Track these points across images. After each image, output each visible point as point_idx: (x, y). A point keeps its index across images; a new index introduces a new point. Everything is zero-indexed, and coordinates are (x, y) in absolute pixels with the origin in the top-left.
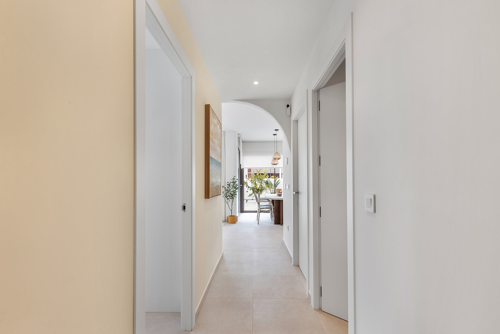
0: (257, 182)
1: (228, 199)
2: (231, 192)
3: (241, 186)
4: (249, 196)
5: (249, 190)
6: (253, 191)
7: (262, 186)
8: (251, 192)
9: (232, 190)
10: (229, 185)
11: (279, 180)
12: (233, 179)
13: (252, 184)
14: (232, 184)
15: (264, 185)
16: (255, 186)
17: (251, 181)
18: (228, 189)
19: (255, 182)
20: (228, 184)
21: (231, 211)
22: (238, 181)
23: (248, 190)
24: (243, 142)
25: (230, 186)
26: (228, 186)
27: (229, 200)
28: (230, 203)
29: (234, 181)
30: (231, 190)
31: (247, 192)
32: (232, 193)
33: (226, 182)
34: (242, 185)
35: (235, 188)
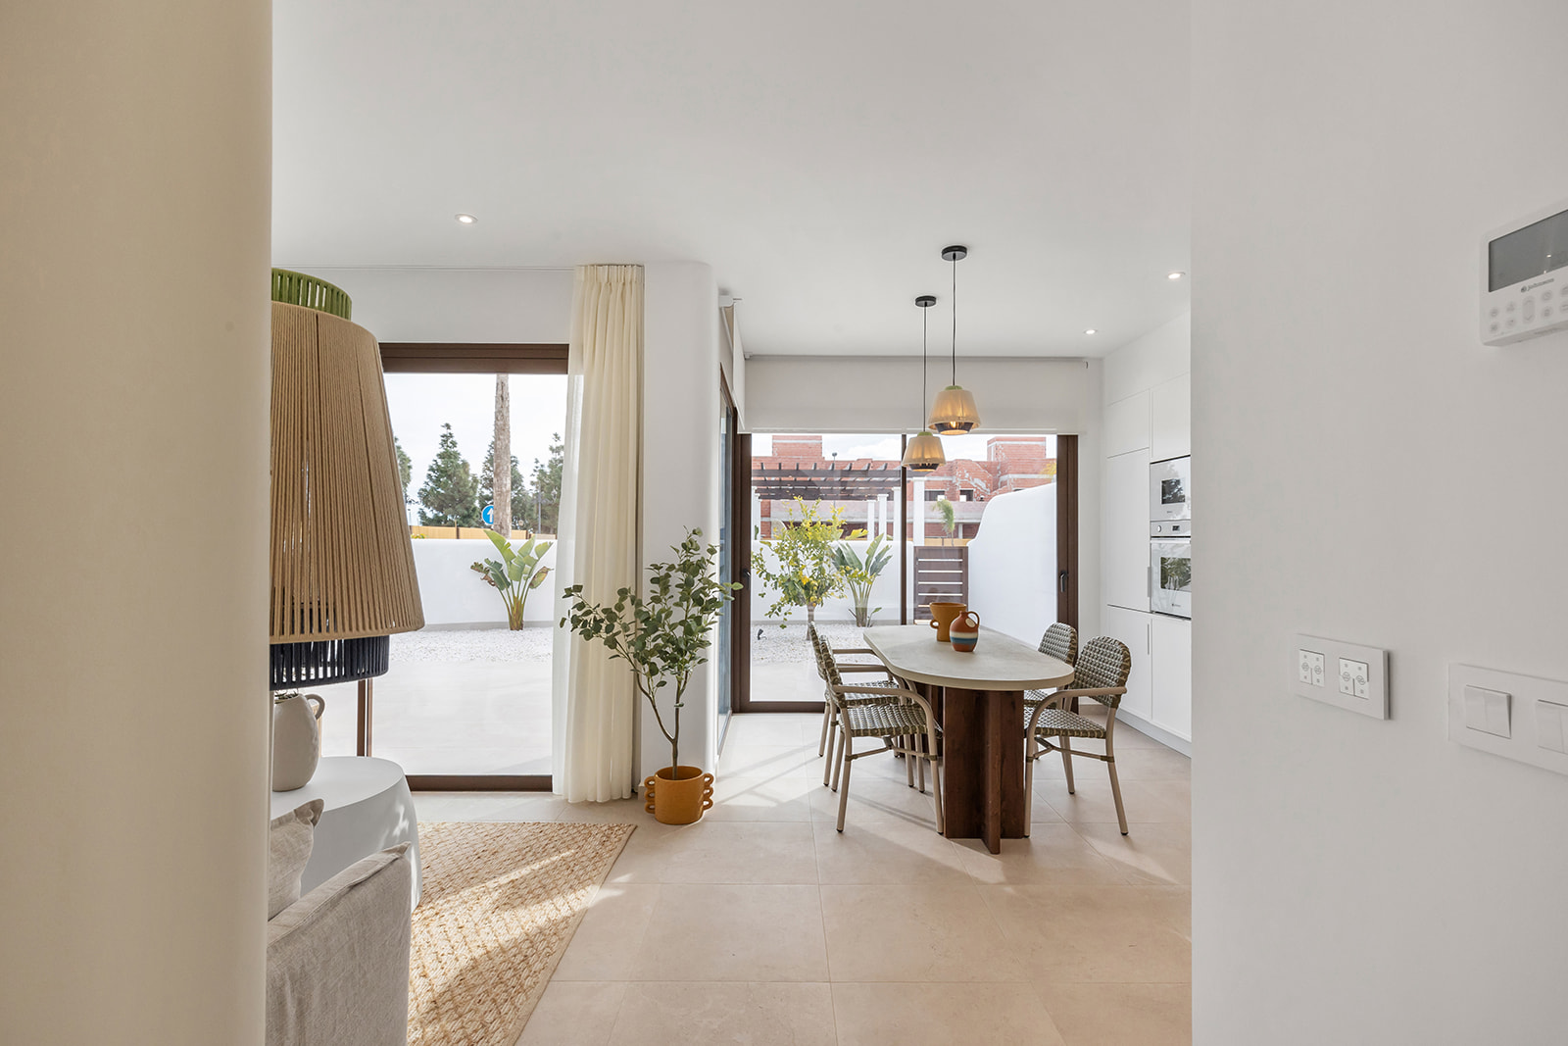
0: (800, 556)
1: (653, 671)
2: (673, 627)
3: (734, 593)
4: (770, 614)
5: (769, 590)
6: (786, 590)
7: (822, 570)
8: (779, 594)
9: (678, 615)
10: (662, 582)
11: (887, 548)
12: (684, 546)
13: (783, 563)
14: (678, 578)
15: (830, 569)
16: (796, 573)
17: (777, 551)
18: (658, 607)
19: (797, 554)
20: (654, 574)
21: (675, 742)
22: (716, 558)
23: (765, 590)
24: (750, 359)
25: (665, 589)
26: (657, 588)
27: (657, 679)
28: (665, 697)
29: (694, 559)
30: (669, 614)
31: (762, 595)
32: (679, 632)
33: (646, 563)
34: (738, 586)
35: (699, 602)
